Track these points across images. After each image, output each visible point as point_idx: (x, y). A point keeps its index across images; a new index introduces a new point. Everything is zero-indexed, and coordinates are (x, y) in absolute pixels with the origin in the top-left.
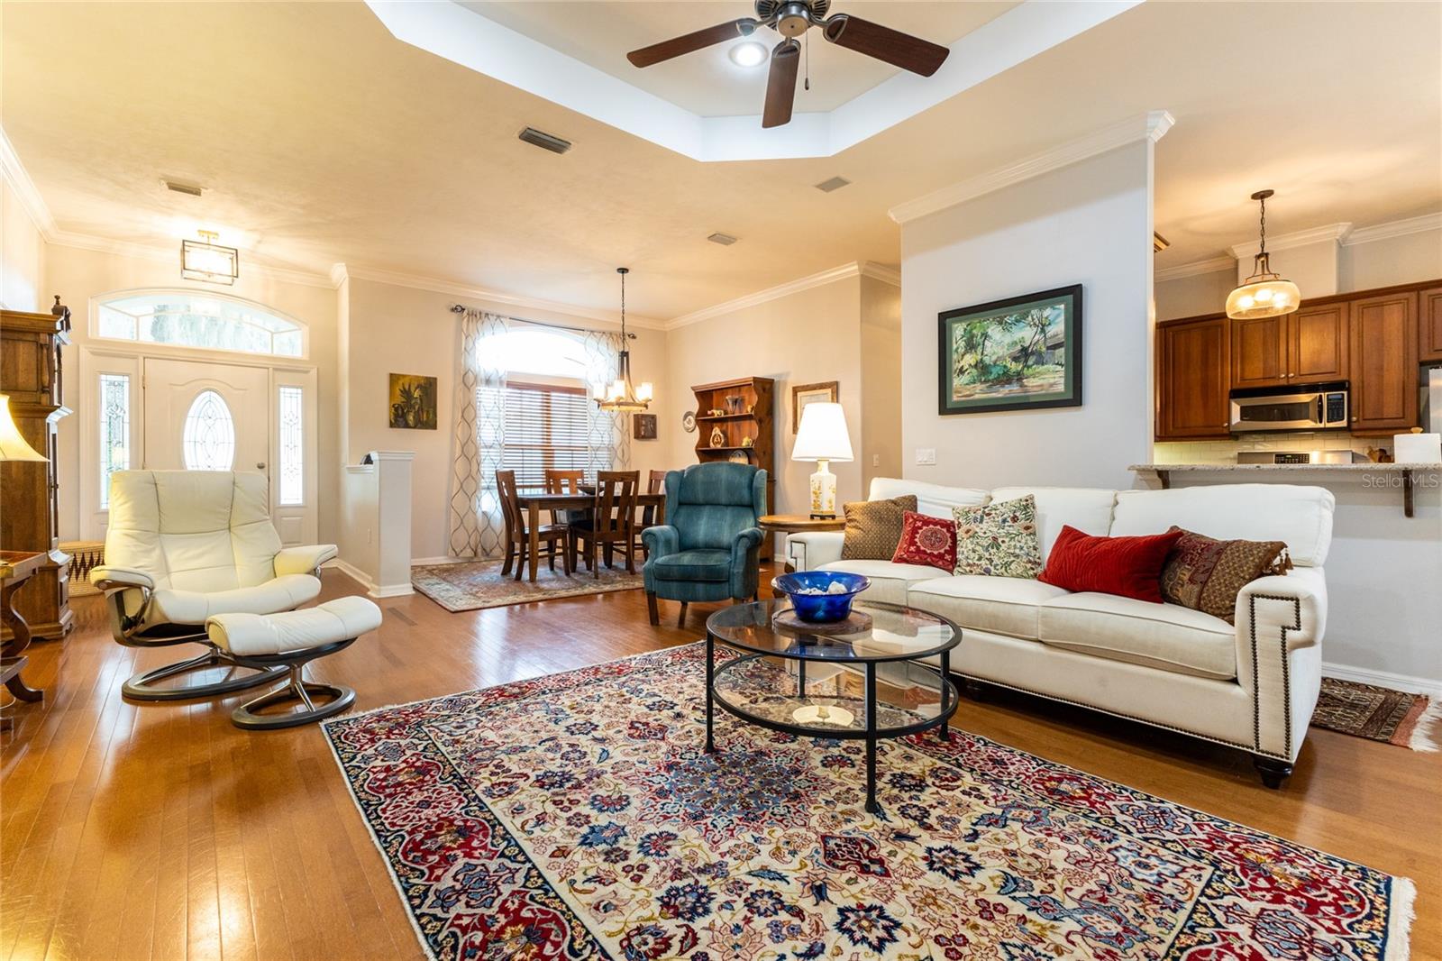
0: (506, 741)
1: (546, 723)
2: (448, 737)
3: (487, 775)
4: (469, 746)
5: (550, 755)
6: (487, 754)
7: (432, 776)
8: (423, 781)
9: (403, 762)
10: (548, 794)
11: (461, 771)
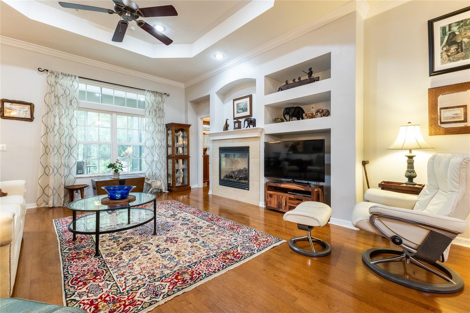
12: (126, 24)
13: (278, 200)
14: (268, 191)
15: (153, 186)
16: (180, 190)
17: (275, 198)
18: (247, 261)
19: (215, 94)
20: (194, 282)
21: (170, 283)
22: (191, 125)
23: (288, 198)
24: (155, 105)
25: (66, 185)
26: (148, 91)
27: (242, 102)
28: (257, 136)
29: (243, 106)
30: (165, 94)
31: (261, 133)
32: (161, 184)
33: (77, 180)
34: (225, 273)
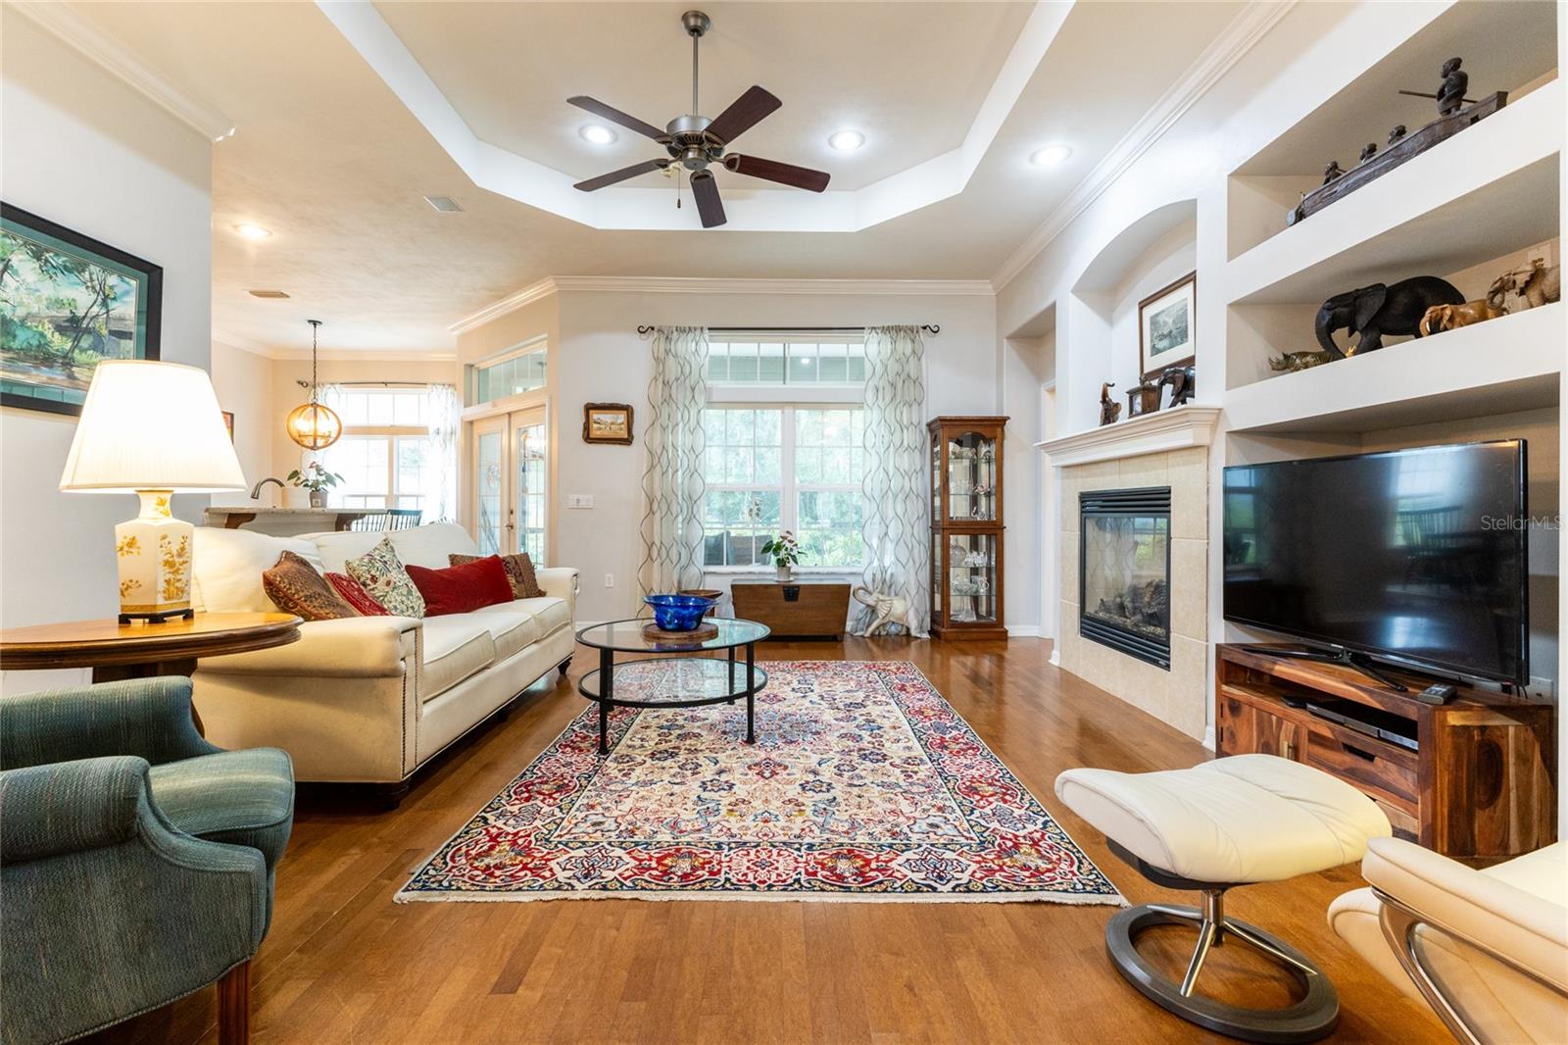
0: (892, 796)
1: (843, 805)
2: (949, 816)
3: (920, 773)
4: (929, 802)
5: (863, 774)
6: (915, 789)
7: (964, 783)
8: (972, 782)
9: (991, 803)
10: (884, 751)
11: (940, 781)
12: (707, 176)
13: (1261, 732)
14: (1227, 684)
15: (881, 613)
16: (965, 637)
17: (1249, 721)
18: (881, 901)
19: (1070, 294)
20: (681, 886)
21: (637, 863)
22: (1009, 418)
23: (1304, 734)
24: (894, 367)
25: (683, 588)
26: (873, 328)
27: (1168, 308)
28: (1189, 442)
29: (1174, 322)
30: (925, 328)
31: (1214, 426)
32: (908, 609)
33: (708, 578)
34: (775, 904)
